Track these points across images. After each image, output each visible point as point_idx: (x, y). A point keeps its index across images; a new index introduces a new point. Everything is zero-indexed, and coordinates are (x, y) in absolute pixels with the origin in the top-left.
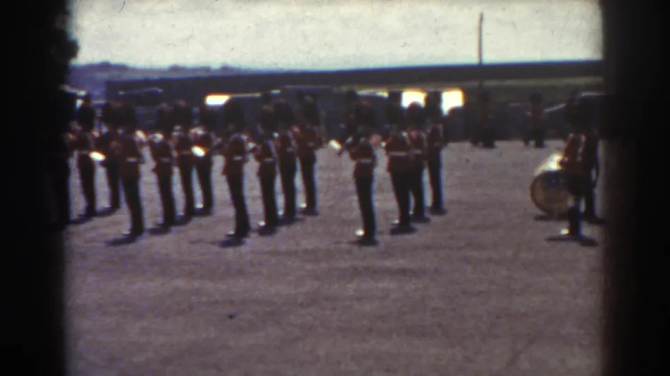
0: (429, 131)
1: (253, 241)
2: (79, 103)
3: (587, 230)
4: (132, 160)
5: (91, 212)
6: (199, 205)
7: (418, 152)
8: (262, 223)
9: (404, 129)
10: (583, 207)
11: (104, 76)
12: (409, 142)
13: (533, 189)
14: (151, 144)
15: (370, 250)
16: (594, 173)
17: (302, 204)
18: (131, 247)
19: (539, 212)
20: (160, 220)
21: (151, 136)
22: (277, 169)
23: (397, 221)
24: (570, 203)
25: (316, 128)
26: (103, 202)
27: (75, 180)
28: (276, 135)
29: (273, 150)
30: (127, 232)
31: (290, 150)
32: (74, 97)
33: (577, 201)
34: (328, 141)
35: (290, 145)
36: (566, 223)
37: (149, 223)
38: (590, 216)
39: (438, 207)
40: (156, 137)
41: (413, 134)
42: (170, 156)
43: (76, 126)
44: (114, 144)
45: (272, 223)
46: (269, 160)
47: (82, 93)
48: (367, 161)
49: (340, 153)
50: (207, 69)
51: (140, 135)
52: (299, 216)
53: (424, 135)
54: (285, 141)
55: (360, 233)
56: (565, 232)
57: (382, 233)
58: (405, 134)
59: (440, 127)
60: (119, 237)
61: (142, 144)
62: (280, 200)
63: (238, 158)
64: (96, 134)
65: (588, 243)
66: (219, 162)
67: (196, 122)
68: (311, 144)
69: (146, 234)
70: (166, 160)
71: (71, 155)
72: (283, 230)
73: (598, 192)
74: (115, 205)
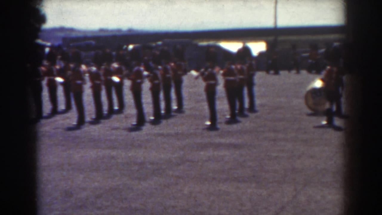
0: (247, 65)
1: (147, 128)
2: (47, 50)
3: (338, 122)
4: (79, 82)
5: (55, 112)
6: (116, 108)
7: (241, 77)
8: (152, 118)
9: (234, 64)
10: (334, 108)
11: (62, 34)
12: (236, 72)
13: (306, 98)
14: (90, 72)
15: (213, 133)
16: (340, 89)
17: (175, 107)
18: (78, 132)
19: (309, 111)
20: (94, 116)
21: (90, 68)
22: (161, 86)
23: (228, 117)
24: (327, 106)
25: (183, 63)
26: (62, 106)
27: (45, 94)
28: (160, 67)
29: (159, 76)
30: (75, 123)
31: (168, 76)
32: (44, 47)
33: (331, 104)
34: (189, 71)
35: (168, 73)
36: (325, 118)
37: (88, 119)
38: (339, 113)
39: (252, 108)
40: (92, 69)
41: (239, 67)
42: (100, 80)
43: (45, 63)
44: (69, 73)
45: (158, 118)
46: (156, 82)
47: (49, 44)
48: (212, 82)
49: (197, 78)
50: (119, 31)
51: (84, 67)
52: (173, 114)
53: (245, 67)
54: (166, 71)
55: (208, 123)
56: (324, 123)
57: (221, 123)
58: (233, 67)
59: (254, 62)
60: (71, 126)
61: (85, 72)
62: (163, 105)
63: (139, 81)
64: (58, 67)
65: (338, 129)
66: (127, 83)
67: (114, 60)
68: (179, 73)
69: (86, 124)
70: (98, 82)
71: (43, 79)
72: (164, 122)
73: (343, 100)
74: (68, 107)
